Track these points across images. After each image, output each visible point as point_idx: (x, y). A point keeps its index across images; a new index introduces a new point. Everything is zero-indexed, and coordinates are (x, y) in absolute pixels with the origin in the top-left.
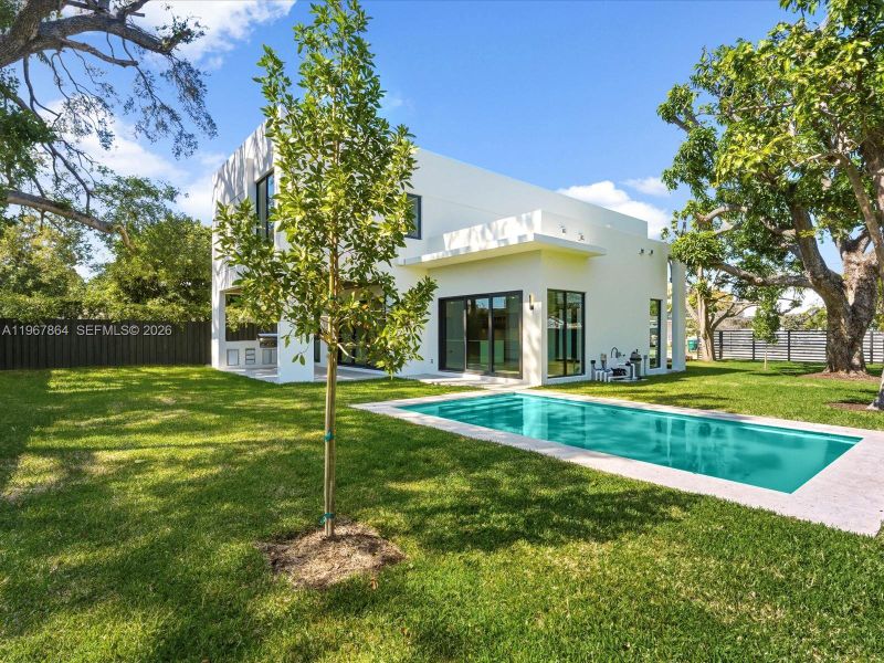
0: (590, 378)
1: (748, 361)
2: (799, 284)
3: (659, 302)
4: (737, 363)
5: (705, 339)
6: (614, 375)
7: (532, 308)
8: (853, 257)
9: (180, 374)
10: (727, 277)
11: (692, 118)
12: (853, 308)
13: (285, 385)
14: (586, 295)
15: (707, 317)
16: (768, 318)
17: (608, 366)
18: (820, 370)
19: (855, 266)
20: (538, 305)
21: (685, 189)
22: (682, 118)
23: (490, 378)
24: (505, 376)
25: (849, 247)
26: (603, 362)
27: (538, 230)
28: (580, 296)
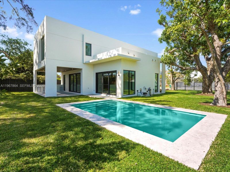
0: (137, 95)
1: (184, 90)
2: (195, 69)
3: (158, 74)
4: (180, 91)
5: (172, 84)
6: (144, 94)
7: (119, 75)
8: (209, 62)
9: (20, 94)
10: (178, 68)
11: (167, 24)
12: (209, 76)
13: (47, 98)
14: (136, 72)
15: (173, 79)
16: (188, 79)
17: (142, 92)
18: (201, 93)
19: (210, 65)
20: (120, 75)
21: (164, 43)
22: (164, 24)
23: (108, 95)
24: (112, 95)
25: (208, 59)
26: (141, 91)
27: (120, 53)
28: (134, 72)
